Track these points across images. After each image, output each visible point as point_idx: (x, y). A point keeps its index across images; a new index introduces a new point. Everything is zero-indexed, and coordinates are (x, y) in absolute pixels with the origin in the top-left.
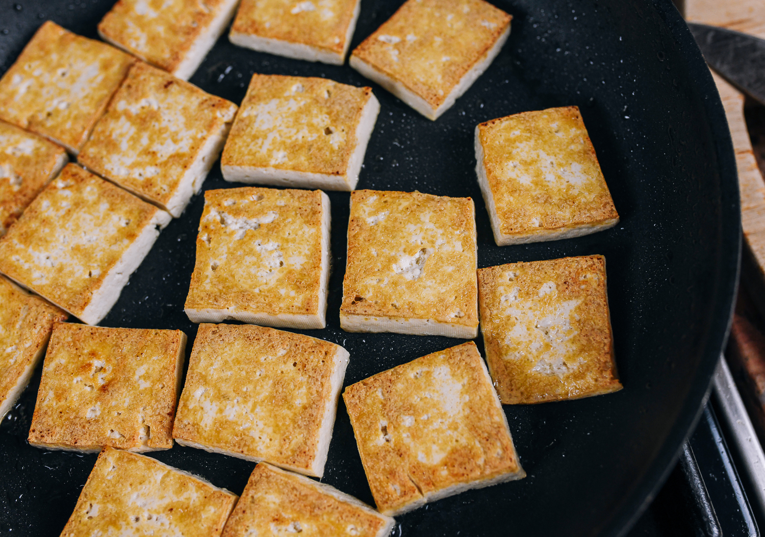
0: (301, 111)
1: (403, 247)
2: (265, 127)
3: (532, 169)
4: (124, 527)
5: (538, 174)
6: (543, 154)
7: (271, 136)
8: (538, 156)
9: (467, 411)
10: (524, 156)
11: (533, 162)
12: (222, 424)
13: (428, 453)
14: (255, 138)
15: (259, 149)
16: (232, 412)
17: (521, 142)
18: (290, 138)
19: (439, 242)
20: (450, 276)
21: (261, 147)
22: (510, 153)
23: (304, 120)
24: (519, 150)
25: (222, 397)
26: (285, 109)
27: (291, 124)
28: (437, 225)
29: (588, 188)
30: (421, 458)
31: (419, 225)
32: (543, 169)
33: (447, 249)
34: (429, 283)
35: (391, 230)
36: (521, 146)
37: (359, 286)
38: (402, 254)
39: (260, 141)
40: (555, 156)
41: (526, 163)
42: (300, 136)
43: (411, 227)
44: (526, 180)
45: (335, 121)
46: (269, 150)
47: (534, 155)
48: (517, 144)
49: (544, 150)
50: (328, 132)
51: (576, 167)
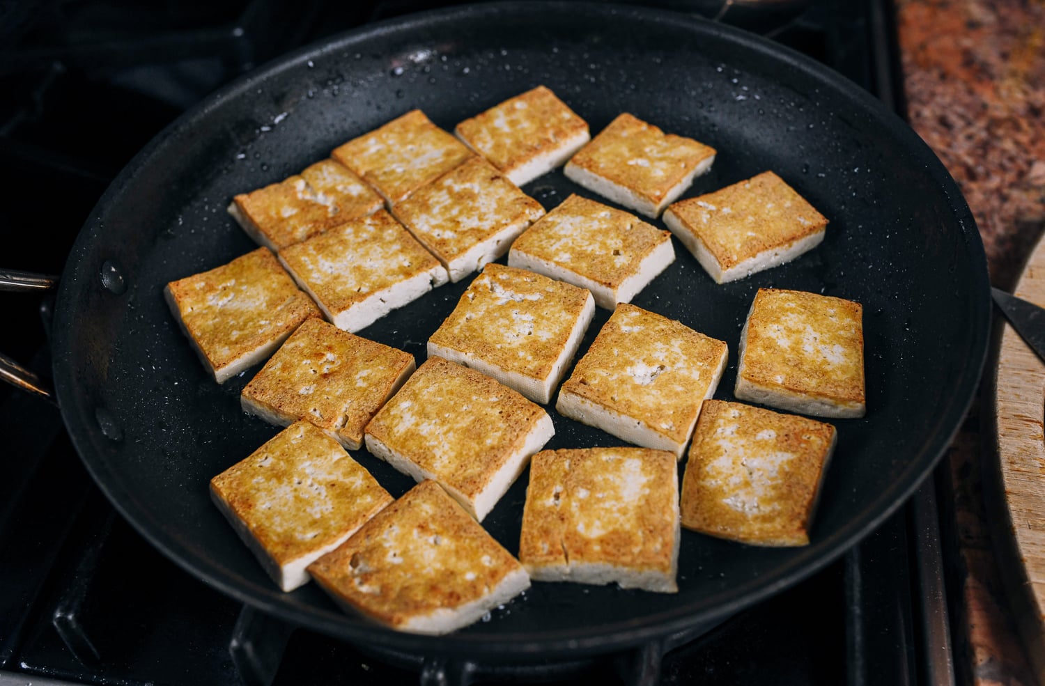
0: (600, 231)
1: (645, 357)
2: (562, 233)
3: (794, 337)
4: (285, 483)
5: (798, 342)
6: (809, 329)
7: (564, 241)
8: (805, 329)
9: (643, 502)
10: (791, 324)
11: (798, 331)
12: (411, 435)
13: (588, 526)
14: (550, 237)
15: (548, 246)
16: (425, 429)
17: (792, 313)
18: (581, 247)
19: (679, 365)
20: (677, 394)
21: (551, 245)
22: (779, 318)
23: (600, 238)
24: (788, 318)
25: (423, 414)
26: (588, 225)
27: (586, 238)
28: (684, 352)
29: (844, 370)
30: (581, 528)
31: (667, 346)
32: (805, 341)
33: (685, 373)
34: (654, 392)
35: (639, 342)
36: (792, 316)
37: (589, 373)
38: (641, 361)
39: (553, 241)
40: (822, 334)
41: (790, 330)
42: (590, 249)
43: (659, 345)
44: (784, 343)
45: (626, 247)
46: (557, 249)
47: (801, 327)
48: (789, 313)
49: (812, 326)
50: (617, 253)
51: (839, 349)
